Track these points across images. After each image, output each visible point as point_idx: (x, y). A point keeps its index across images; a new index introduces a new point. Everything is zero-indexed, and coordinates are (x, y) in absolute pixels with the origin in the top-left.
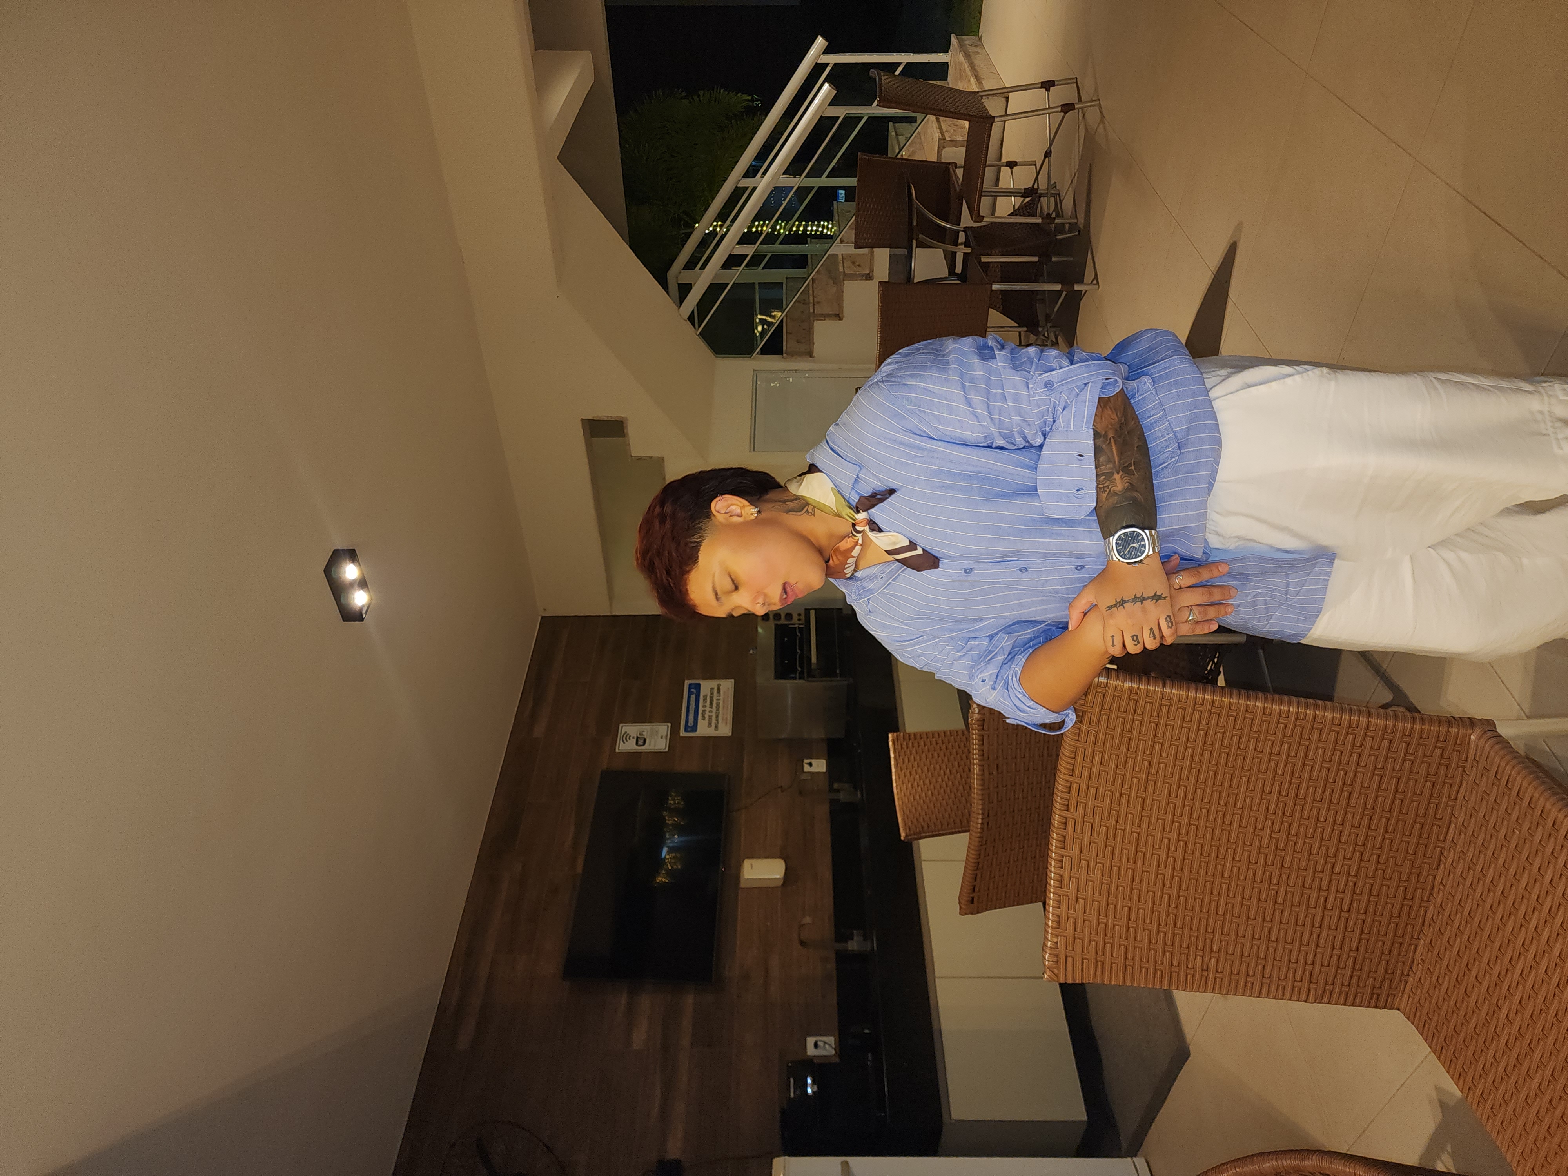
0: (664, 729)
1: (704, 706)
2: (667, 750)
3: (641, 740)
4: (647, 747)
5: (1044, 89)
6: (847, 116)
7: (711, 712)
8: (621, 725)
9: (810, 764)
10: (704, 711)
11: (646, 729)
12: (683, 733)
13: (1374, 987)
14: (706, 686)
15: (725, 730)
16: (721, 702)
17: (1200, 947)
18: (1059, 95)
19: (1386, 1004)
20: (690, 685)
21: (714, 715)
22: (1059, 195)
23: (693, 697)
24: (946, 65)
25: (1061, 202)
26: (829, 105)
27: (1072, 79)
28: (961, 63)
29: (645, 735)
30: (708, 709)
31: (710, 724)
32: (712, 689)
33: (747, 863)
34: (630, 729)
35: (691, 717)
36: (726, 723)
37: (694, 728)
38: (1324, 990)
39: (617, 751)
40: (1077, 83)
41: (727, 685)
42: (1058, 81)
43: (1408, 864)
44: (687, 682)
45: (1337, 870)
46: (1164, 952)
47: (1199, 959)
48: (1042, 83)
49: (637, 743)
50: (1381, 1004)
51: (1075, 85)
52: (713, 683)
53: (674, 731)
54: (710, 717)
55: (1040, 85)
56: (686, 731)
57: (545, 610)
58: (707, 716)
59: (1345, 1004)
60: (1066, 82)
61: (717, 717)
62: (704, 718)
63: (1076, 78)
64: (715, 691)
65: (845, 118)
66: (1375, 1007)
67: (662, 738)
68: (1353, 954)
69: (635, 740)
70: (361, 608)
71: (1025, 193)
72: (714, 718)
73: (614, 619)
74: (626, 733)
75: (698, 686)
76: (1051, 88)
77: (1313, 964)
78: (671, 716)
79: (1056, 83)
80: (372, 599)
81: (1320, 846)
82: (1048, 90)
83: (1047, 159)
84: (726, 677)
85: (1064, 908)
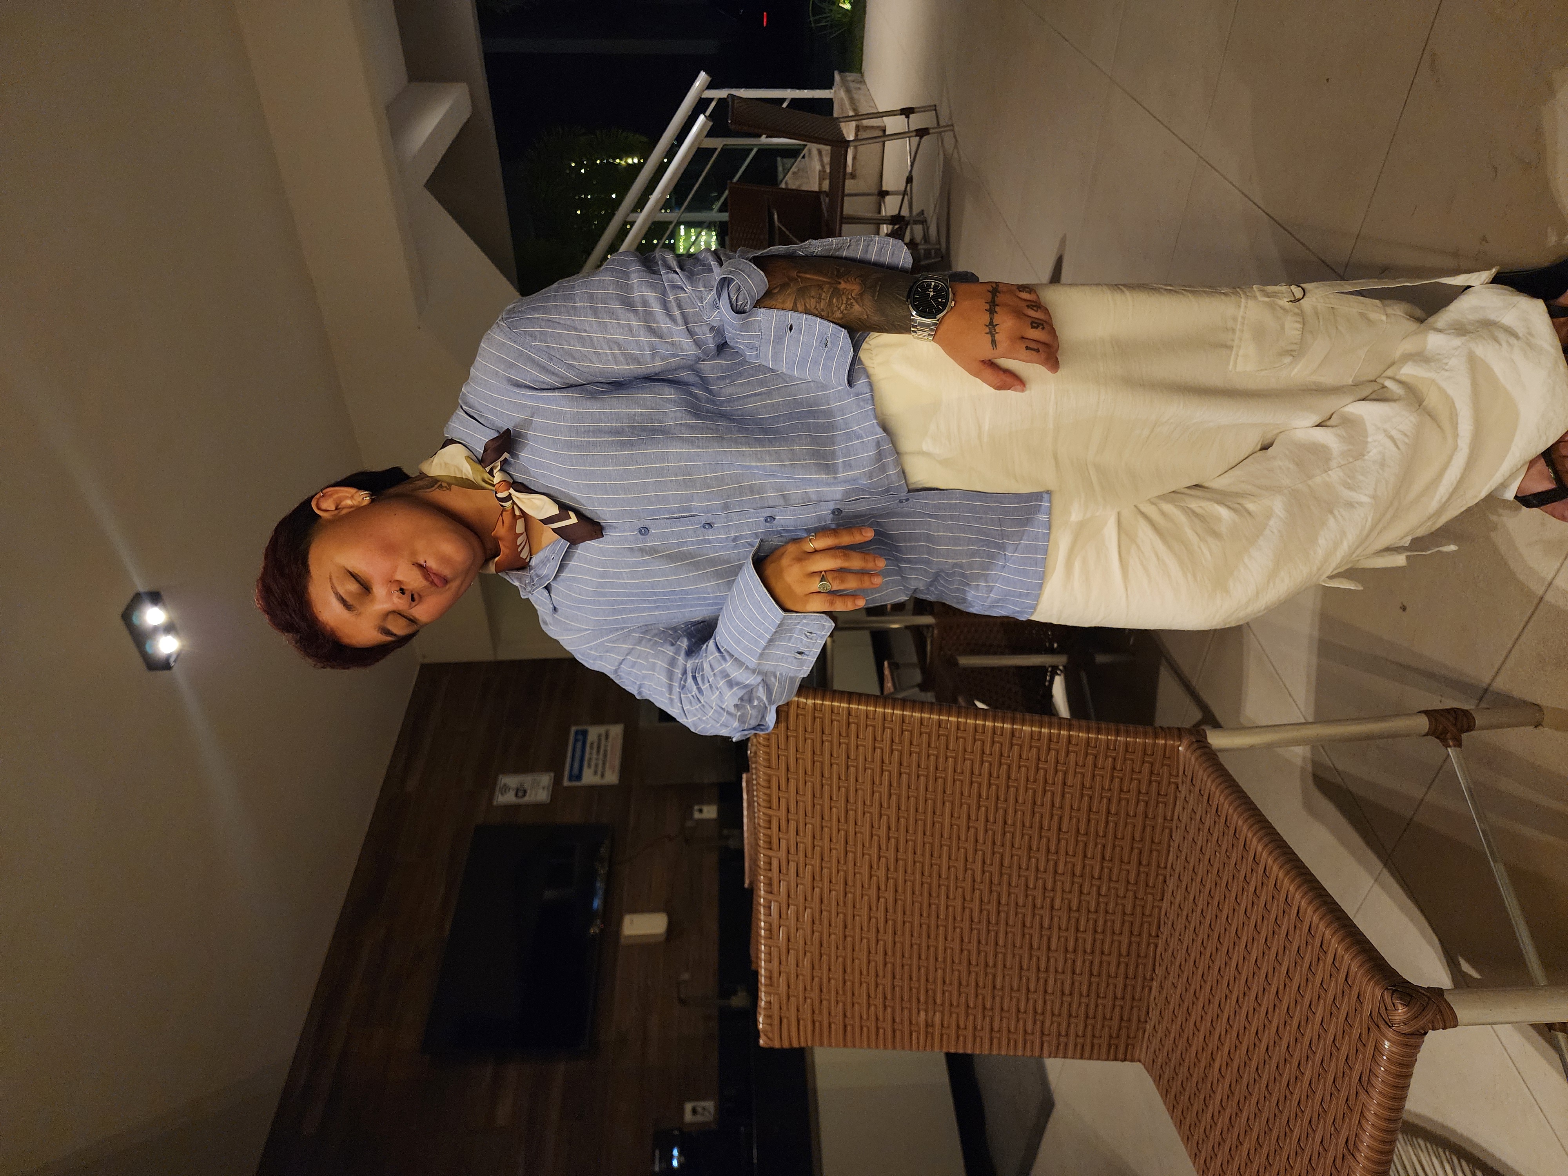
0: (546, 779)
1: (591, 754)
2: (548, 801)
3: (521, 792)
4: (529, 798)
5: (903, 116)
6: (725, 147)
7: (597, 759)
8: (500, 777)
9: (701, 811)
10: (590, 759)
11: (527, 780)
12: (566, 783)
13: (1111, 1037)
14: (594, 732)
15: (612, 778)
16: (609, 748)
17: (922, 999)
18: (917, 121)
19: (1126, 1056)
20: (577, 732)
21: (600, 763)
22: (926, 221)
23: (579, 745)
24: (829, 102)
25: (928, 228)
26: (707, 136)
27: (931, 106)
28: (842, 99)
29: (526, 786)
30: (594, 756)
31: (596, 773)
32: (600, 736)
33: (627, 919)
34: (511, 781)
35: (576, 765)
36: (613, 772)
37: (579, 777)
38: (1059, 1044)
39: (495, 803)
40: (935, 110)
41: (616, 731)
42: (916, 108)
43: (1130, 894)
44: (573, 729)
45: (1057, 906)
46: (885, 1007)
47: (922, 1014)
48: (902, 110)
49: (516, 795)
50: (1121, 1055)
51: (934, 112)
52: (602, 729)
53: (557, 781)
54: (597, 765)
55: (899, 112)
56: (571, 778)
57: (424, 657)
58: (593, 764)
59: (1081, 1058)
60: (924, 109)
61: (604, 764)
62: (589, 766)
63: (935, 106)
64: (603, 738)
65: (722, 149)
66: (1116, 1059)
67: (544, 788)
68: (1084, 1000)
69: (514, 792)
70: (169, 657)
71: (891, 220)
72: (600, 767)
73: (497, 666)
74: (505, 785)
75: (585, 733)
76: (911, 116)
77: (1043, 1013)
78: (555, 766)
79: (916, 110)
80: (183, 646)
81: (1037, 879)
82: (908, 117)
83: (909, 185)
84: (616, 722)
85: (776, 961)
